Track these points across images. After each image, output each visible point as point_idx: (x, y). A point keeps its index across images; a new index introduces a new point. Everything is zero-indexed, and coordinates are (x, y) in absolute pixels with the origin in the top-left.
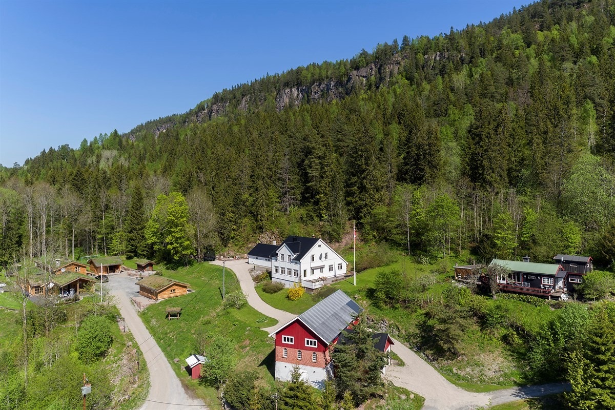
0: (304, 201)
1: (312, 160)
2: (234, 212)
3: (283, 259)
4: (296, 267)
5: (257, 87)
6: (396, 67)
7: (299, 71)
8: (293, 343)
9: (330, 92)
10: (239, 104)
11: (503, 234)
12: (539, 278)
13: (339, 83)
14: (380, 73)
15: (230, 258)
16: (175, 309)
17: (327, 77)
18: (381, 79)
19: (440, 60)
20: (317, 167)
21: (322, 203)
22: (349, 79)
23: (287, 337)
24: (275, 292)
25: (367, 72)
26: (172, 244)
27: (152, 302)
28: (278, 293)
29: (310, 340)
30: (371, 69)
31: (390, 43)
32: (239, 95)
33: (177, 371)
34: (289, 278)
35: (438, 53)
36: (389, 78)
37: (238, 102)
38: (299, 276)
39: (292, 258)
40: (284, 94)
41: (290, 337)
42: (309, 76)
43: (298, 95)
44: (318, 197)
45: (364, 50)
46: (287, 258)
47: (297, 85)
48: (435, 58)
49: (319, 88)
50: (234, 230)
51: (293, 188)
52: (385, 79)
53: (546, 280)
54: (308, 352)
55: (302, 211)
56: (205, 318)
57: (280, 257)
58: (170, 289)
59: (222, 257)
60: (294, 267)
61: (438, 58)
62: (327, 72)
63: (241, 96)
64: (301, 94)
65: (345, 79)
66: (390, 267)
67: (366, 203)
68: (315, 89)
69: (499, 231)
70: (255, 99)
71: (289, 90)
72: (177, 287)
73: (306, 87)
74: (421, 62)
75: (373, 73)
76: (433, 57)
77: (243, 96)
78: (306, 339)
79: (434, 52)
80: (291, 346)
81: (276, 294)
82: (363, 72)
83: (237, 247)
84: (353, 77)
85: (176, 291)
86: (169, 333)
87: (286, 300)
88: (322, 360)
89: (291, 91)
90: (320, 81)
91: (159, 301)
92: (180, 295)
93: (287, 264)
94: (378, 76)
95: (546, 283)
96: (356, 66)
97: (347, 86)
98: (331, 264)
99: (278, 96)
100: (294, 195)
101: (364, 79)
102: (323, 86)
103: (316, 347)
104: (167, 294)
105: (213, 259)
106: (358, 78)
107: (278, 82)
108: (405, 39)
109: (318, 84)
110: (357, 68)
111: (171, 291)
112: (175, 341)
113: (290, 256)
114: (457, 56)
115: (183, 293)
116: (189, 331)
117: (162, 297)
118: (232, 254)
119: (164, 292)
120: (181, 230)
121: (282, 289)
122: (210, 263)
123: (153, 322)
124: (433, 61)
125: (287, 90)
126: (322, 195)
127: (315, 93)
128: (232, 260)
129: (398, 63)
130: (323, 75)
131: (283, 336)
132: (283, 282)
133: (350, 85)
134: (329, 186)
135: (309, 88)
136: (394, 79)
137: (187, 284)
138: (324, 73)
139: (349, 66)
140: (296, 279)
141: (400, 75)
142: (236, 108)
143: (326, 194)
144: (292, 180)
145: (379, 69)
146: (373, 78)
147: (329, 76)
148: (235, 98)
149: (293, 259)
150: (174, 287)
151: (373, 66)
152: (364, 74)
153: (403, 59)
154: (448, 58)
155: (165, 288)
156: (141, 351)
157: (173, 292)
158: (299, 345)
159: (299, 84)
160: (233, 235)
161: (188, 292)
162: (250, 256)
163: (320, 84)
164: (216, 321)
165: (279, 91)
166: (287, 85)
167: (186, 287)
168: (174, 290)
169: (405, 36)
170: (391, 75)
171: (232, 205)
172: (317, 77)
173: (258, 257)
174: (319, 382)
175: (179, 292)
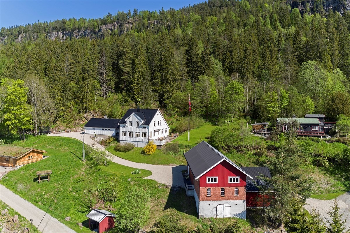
0: (118, 89)
1: (125, 60)
2: (62, 97)
3: (131, 125)
4: (145, 130)
5: (31, 28)
6: (131, 26)
7: (63, 22)
8: (217, 183)
9: (87, 37)
10: (16, 39)
11: (272, 104)
12: (310, 126)
13: (93, 32)
14: (120, 28)
15: (63, 132)
16: (46, 171)
17: (85, 27)
18: (121, 32)
19: (157, 24)
20: (129, 66)
21: (135, 90)
22: (100, 30)
23: (211, 177)
24: (129, 150)
25: (112, 27)
26: (10, 120)
27: (10, 169)
28: (132, 151)
29: (232, 177)
30: (115, 25)
31: (126, 12)
32: (15, 33)
33: (76, 229)
34: (138, 139)
35: (156, 21)
36: (127, 32)
37: (15, 38)
38: (147, 137)
39: (140, 123)
40: (52, 35)
41: (214, 177)
42: (72, 25)
43: (63, 36)
44: (132, 86)
45: (110, 14)
46: (134, 124)
47: (62, 30)
48: (154, 23)
49: (79, 33)
50: (62, 110)
51: (109, 80)
52: (123, 32)
53: (314, 127)
54: (230, 188)
55: (119, 96)
56: (75, 177)
57: (128, 124)
58: (28, 156)
59: (54, 131)
60: (142, 130)
61: (156, 23)
62: (84, 24)
63: (17, 34)
64: (65, 36)
65: (97, 30)
66: (200, 129)
67: (167, 90)
68: (76, 34)
69: (270, 102)
70: (29, 37)
71: (56, 33)
72: (34, 154)
73: (69, 32)
74: (146, 24)
75: (116, 28)
76: (153, 22)
77: (19, 33)
78: (229, 177)
79: (153, 20)
80: (215, 185)
81: (130, 152)
82: (109, 26)
83: (66, 124)
84: (103, 29)
85: (33, 157)
86: (45, 195)
87: (142, 156)
88: (243, 194)
89: (58, 34)
90: (79, 29)
91: (18, 167)
92: (36, 161)
93: (135, 129)
94: (119, 29)
95: (314, 129)
96: (105, 23)
97: (99, 34)
98: (162, 129)
99: (48, 36)
100: (110, 85)
101: (110, 31)
102: (81, 32)
103: (239, 182)
104: (26, 161)
105: (48, 132)
106: (106, 30)
107: (47, 27)
108: (135, 11)
109: (78, 31)
110: (105, 24)
111: (29, 157)
112: (56, 201)
113: (139, 122)
114: (166, 24)
115: (39, 159)
116: (65, 190)
117: (20, 165)
118: (63, 129)
119: (22, 159)
120: (21, 108)
121: (133, 148)
122: (47, 135)
123: (20, 187)
124: (153, 25)
125: (55, 33)
126: (135, 85)
127: (76, 36)
128: (63, 133)
129: (132, 24)
130: (82, 26)
131: (207, 178)
132: (132, 143)
133: (100, 33)
134: (140, 78)
135: (72, 33)
136: (130, 32)
137: (44, 151)
138: (82, 25)
139: (99, 22)
140: (145, 140)
141: (133, 31)
142: (13, 41)
143: (138, 84)
144: (109, 75)
145: (120, 26)
146: (116, 30)
147: (86, 26)
148: (12, 34)
149: (142, 125)
150: (32, 154)
151: (116, 24)
152: (110, 28)
153: (134, 22)
154: (162, 24)
155: (24, 154)
156: (23, 217)
157: (31, 158)
158: (223, 184)
159: (63, 30)
160: (61, 114)
161: (43, 158)
162: (86, 127)
163: (79, 32)
164: (89, 178)
165: (48, 33)
166: (54, 29)
167: (41, 153)
168: (31, 156)
169: (135, 9)
170: (127, 30)
171: (61, 90)
172: (77, 26)
173: (95, 128)
174: (239, 214)
175: (36, 158)
